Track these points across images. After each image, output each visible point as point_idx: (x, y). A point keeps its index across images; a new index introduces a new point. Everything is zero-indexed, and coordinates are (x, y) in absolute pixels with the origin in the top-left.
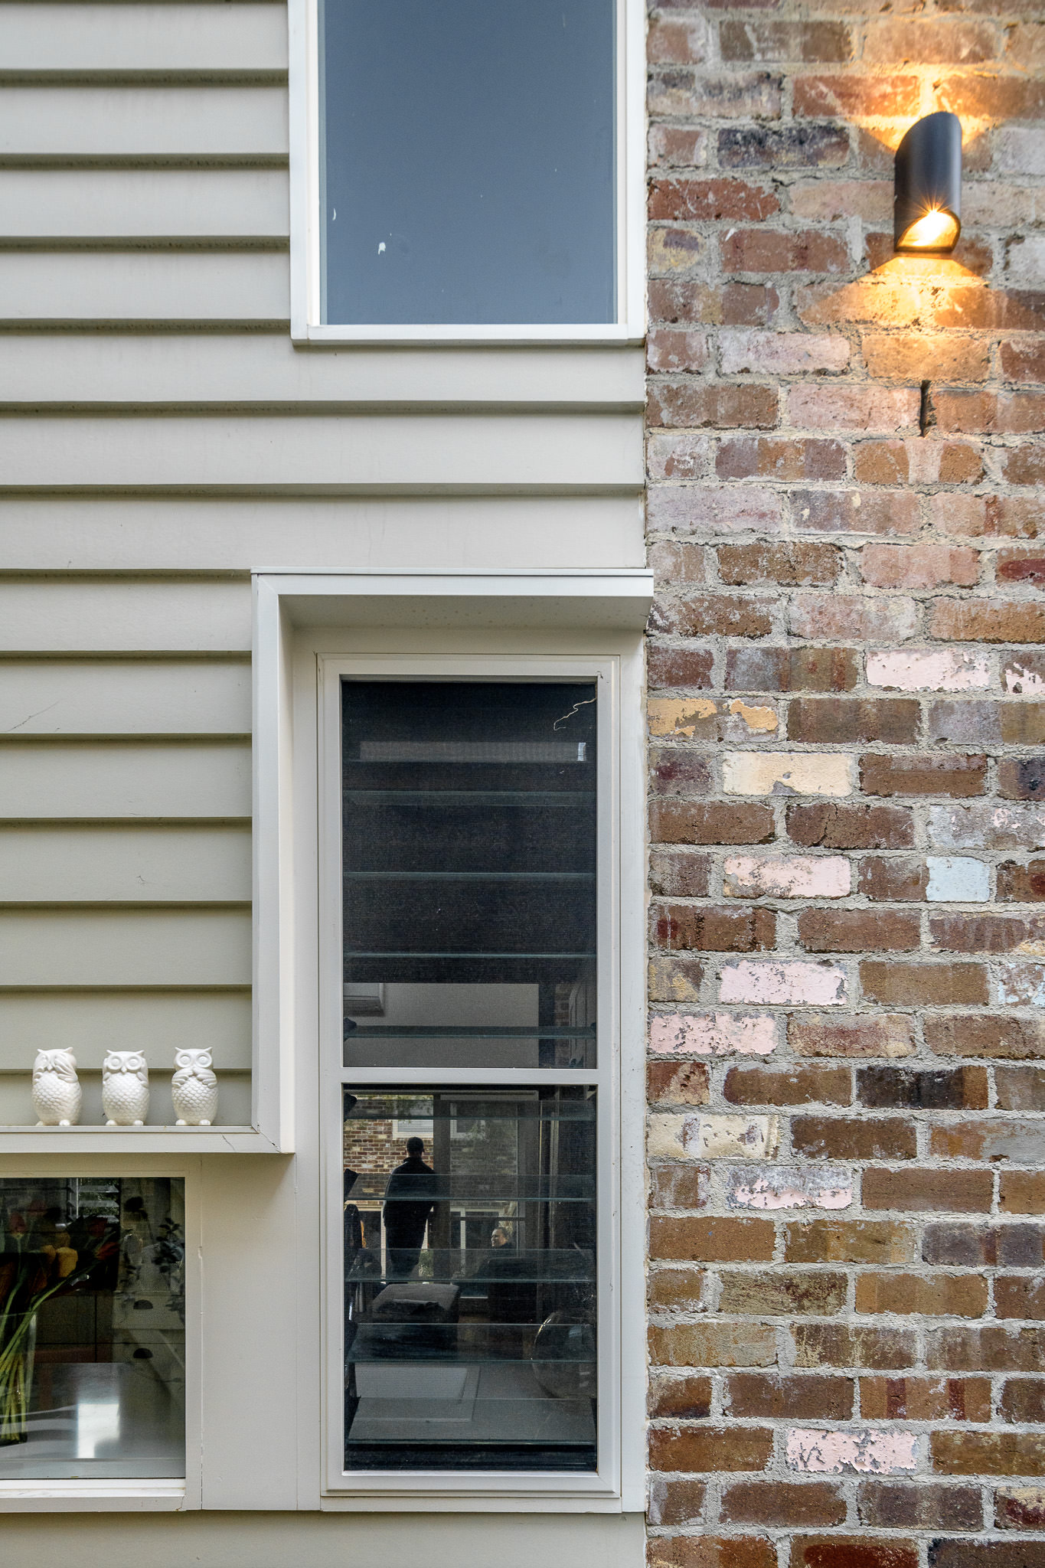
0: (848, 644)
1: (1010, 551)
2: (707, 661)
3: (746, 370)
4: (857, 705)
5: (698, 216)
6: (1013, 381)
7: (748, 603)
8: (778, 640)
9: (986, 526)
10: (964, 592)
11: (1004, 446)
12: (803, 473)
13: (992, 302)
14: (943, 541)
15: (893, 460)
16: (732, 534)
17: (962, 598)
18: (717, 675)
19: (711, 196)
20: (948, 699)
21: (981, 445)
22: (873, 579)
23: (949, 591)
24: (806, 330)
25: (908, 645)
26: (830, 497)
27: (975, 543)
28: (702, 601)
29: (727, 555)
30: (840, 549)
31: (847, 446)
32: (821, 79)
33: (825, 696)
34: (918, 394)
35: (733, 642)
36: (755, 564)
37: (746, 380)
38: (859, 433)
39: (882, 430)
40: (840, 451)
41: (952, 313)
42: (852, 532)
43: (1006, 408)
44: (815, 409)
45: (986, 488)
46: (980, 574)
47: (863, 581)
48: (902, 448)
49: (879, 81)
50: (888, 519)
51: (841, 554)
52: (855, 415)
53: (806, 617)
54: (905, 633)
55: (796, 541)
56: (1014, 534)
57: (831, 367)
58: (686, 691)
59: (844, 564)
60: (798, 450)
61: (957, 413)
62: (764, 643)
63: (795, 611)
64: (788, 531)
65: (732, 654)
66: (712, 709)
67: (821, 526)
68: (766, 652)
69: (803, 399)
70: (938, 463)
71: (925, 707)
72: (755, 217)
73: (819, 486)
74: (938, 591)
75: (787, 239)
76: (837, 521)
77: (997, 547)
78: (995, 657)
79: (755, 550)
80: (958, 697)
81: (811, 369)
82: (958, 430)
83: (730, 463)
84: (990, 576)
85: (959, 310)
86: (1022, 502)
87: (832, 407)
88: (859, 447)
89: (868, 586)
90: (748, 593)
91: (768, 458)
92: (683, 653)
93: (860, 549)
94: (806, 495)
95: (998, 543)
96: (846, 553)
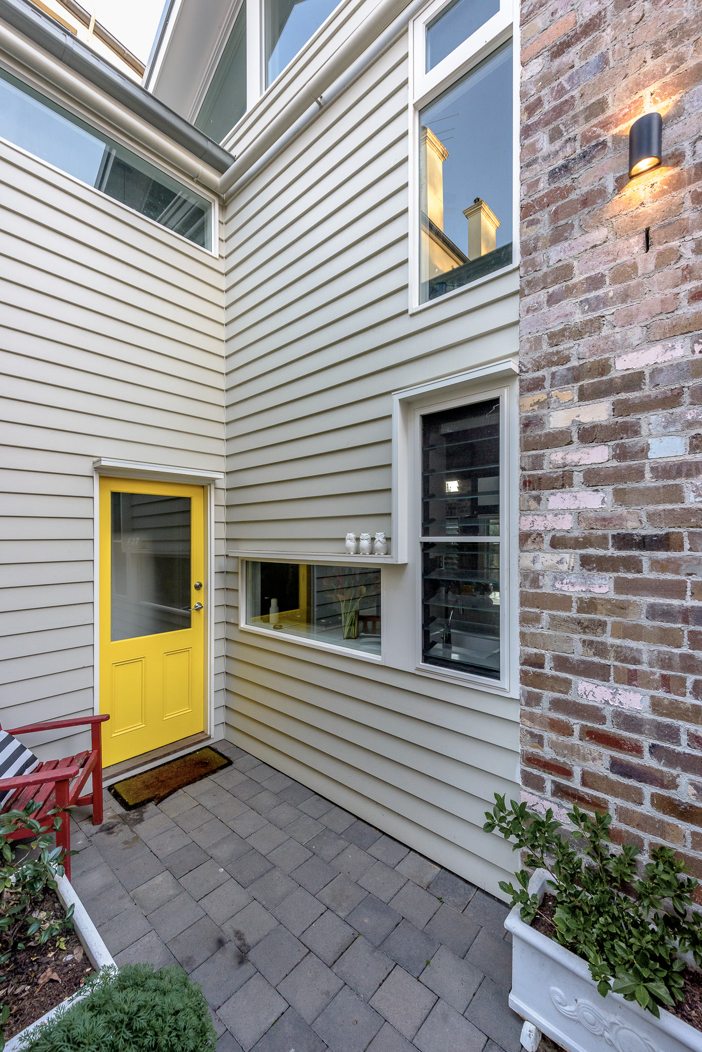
0: (607, 356)
1: (697, 288)
2: (543, 379)
3: (560, 260)
4: (612, 380)
5: (540, 210)
6: (698, 206)
7: (560, 352)
8: (574, 363)
9: (682, 280)
10: (668, 315)
11: (693, 239)
12: (585, 292)
13: (686, 176)
14: (657, 296)
15: (629, 269)
16: (554, 327)
17: (668, 318)
18: (547, 384)
19: (545, 199)
20: (660, 366)
21: (679, 244)
22: (619, 324)
23: (661, 317)
24: (587, 232)
25: (638, 348)
26: (599, 297)
27: (676, 290)
28: (541, 357)
29: (552, 336)
30: (603, 317)
31: (607, 272)
32: (592, 127)
33: (596, 380)
34: (644, 235)
35: (554, 369)
36: (563, 335)
37: (560, 264)
38: (612, 264)
39: (625, 258)
40: (604, 276)
41: (663, 190)
42: (609, 308)
43: (695, 221)
44: (591, 263)
45: (683, 263)
46: (678, 304)
47: (615, 327)
48: (635, 263)
49: (623, 109)
50: (627, 296)
51: (604, 319)
52: (611, 258)
53: (586, 350)
54: (635, 343)
55: (582, 320)
56: (699, 278)
57: (599, 242)
58: (535, 392)
59: (605, 323)
60: (583, 283)
61: (665, 235)
62: (567, 366)
63: (581, 349)
64: (579, 318)
65: (553, 374)
66: (545, 397)
67: (594, 310)
68: (568, 369)
69: (585, 261)
70: (654, 261)
71: (647, 373)
72: (564, 197)
73: (593, 294)
74: (654, 319)
75: (578, 199)
76: (601, 306)
77: (689, 288)
78: (688, 340)
79: (564, 330)
80: (666, 364)
81: (589, 248)
82: (666, 242)
83: (553, 300)
84: (685, 303)
85: (665, 187)
87: (599, 259)
88: (613, 270)
89: (616, 328)
90: (560, 348)
91: (569, 292)
92: (533, 379)
93: (613, 314)
94: (587, 300)
95: (690, 286)
96: (607, 317)
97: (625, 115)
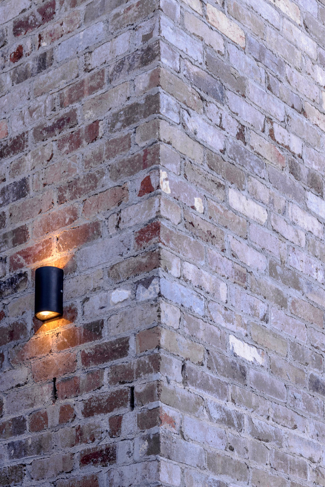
1: (85, 451)
6: (85, 368)
9: (76, 441)
10: (67, 475)
11: (83, 400)
12: (13, 434)
13: (78, 333)
14: (60, 452)
15: (42, 418)
17: (67, 478)
21: (74, 402)
22: (36, 477)
23: (63, 476)
24: (13, 368)
26: (20, 442)
27: (72, 450)
30: (25, 465)
31: (27, 417)
32: (19, 253)
34: (52, 385)
38: (31, 409)
39: (38, 406)
40: (24, 420)
41: (63, 343)
42: (28, 457)
43: (83, 381)
44: (16, 403)
45: (76, 423)
46: (73, 465)
47: (32, 479)
48: (46, 412)
49: (38, 245)
50: (41, 447)
51: (25, 468)
52: (30, 402)
55: (9, 466)
56: (86, 442)
57: (21, 383)
59: (26, 472)
60: (10, 425)
61: (66, 390)
64: (6, 463)
67: (18, 457)
69: (11, 400)
70: (58, 416)
73: (16, 439)
74: (58, 477)
75: (6, 329)
76: (23, 453)
77: (80, 450)
81: (14, 386)
82: (66, 398)
84: (77, 465)
85: (66, 340)
86: (89, 425)
87: (22, 401)
88: (31, 416)
89: (34, 481)
93: (31, 464)
94: (13, 444)
95: (81, 448)
96: (28, 467)
97: (40, 252)
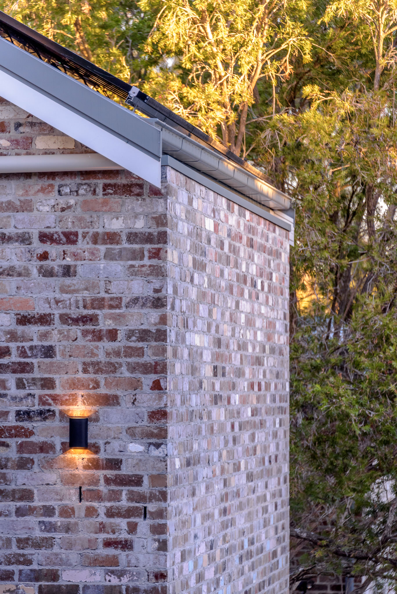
0: (56, 568)
1: (107, 539)
2: (13, 573)
3: (24, 484)
4: (60, 586)
5: (9, 437)
6: (108, 486)
7: (25, 555)
8: (35, 566)
9: (99, 531)
10: (93, 551)
11: (105, 506)
12: (42, 515)
13: (101, 462)
14: (86, 535)
15: (70, 511)
16: (20, 534)
17: (92, 553)
18: (16, 577)
19: (13, 431)
20: (88, 584)
21: (97, 506)
22: (64, 547)
23: (88, 551)
24: (43, 471)
25: (75, 568)
26: (50, 523)
27: (96, 536)
28: (11, 555)
29: (19, 541)
30: (54, 538)
31: (56, 507)
32: (47, 395)
33: (50, 583)
34: (78, 490)
35: (21, 567)
36: (27, 543)
37: (24, 487)
38: (60, 503)
39: (66, 502)
40: (54, 509)
41: (88, 466)
42: (58, 533)
43: (106, 494)
44: (45, 495)
45: (99, 519)
46: (97, 546)
47: (61, 548)
48: (73, 507)
49: (65, 395)
50: (69, 529)
51: (54, 540)
52: (59, 497)
53: (43, 560)
54: (74, 564)
55: (40, 536)
56: (108, 533)
57: (51, 483)
58: (7, 582)
59: (55, 543)
60: (41, 509)
61: (90, 496)
62: (31, 567)
63: (40, 558)
64: (38, 534)
65: (20, 571)
66: (15, 588)
67: (48, 532)
68: (31, 570)
69: (42, 493)
70: (85, 512)
71: (81, 587)
72: (27, 437)
73: (47, 519)
74: (84, 551)
75: (37, 444)
76: (53, 530)
78: (103, 571)
79: (28, 539)
80: (91, 584)
81: (44, 483)
82: (91, 501)
83: (20, 512)
84: (101, 546)
85: (90, 464)
86: (111, 523)
87: (51, 495)
88: (60, 507)
89: (63, 550)
90: (26, 552)
91: (31, 511)
92: (5, 571)
93: (60, 538)
94: (43, 522)
95: (103, 536)
96: (57, 540)
97: (66, 400)
